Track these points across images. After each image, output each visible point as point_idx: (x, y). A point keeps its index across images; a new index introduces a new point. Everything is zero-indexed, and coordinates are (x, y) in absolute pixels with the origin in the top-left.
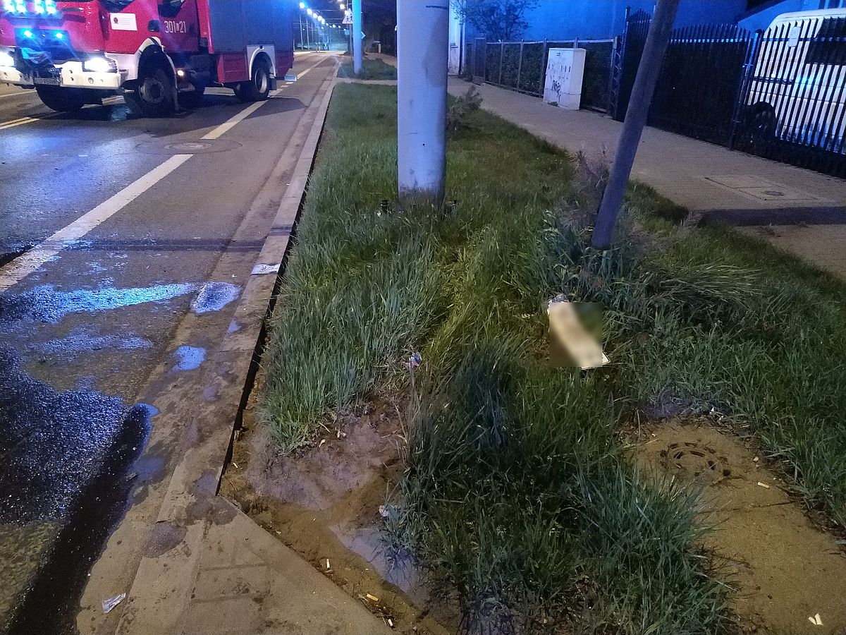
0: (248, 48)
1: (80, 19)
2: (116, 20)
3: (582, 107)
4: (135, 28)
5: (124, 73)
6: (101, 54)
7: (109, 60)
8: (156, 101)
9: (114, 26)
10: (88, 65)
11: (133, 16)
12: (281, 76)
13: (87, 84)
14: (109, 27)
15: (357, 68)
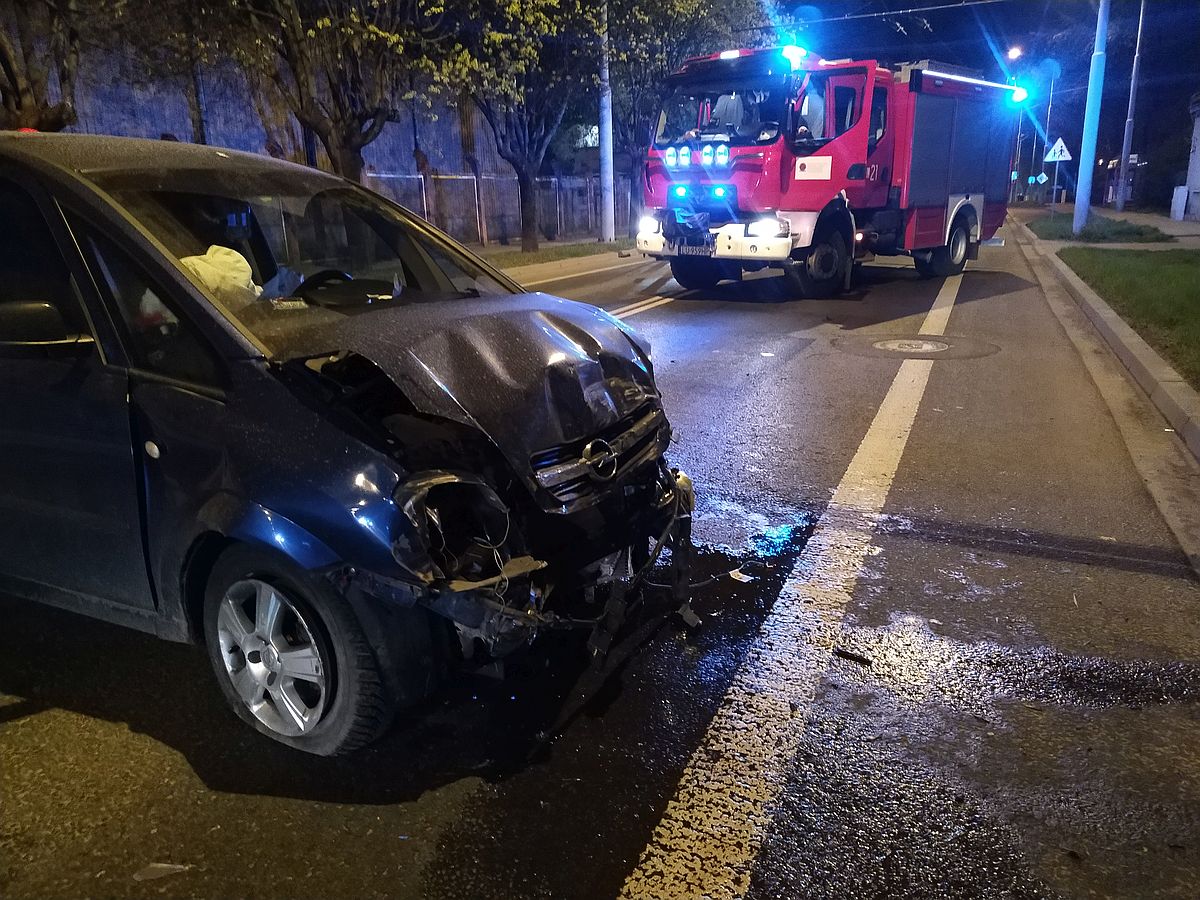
0: (951, 199)
1: (756, 168)
2: (803, 167)
4: (827, 176)
5: (796, 237)
6: (772, 213)
7: (781, 221)
8: (827, 276)
9: (799, 175)
10: (753, 227)
11: (828, 160)
12: (988, 233)
13: (747, 253)
14: (791, 177)
15: (1077, 225)
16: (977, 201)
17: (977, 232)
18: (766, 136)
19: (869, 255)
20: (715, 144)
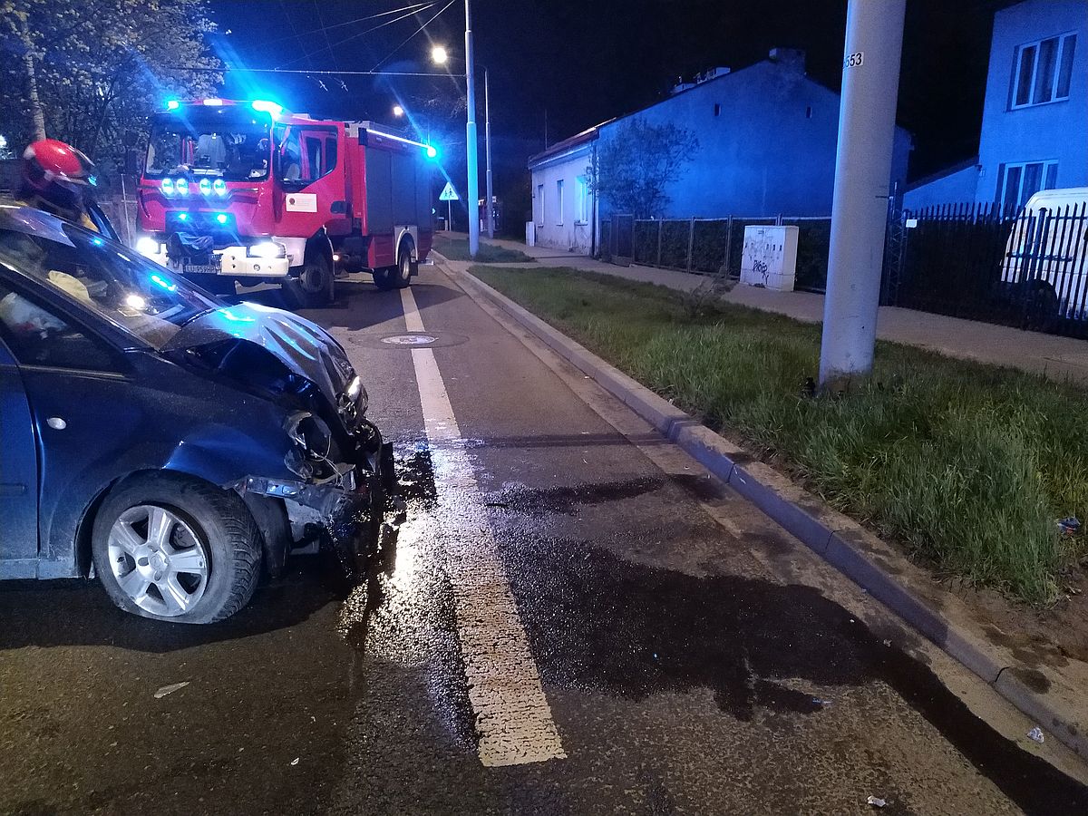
0: (396, 228)
1: (251, 200)
2: (292, 201)
3: (796, 289)
4: (314, 210)
5: (291, 258)
6: (268, 238)
7: (278, 244)
8: (316, 290)
9: (290, 208)
10: (254, 250)
11: (314, 197)
12: (422, 259)
13: (251, 271)
14: (283, 208)
15: (473, 248)
16: (412, 230)
17: (416, 254)
18: (256, 174)
19: (344, 272)
20: (213, 178)
